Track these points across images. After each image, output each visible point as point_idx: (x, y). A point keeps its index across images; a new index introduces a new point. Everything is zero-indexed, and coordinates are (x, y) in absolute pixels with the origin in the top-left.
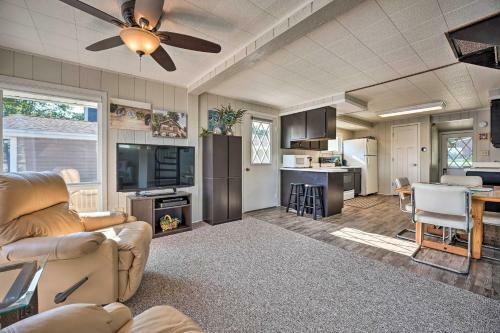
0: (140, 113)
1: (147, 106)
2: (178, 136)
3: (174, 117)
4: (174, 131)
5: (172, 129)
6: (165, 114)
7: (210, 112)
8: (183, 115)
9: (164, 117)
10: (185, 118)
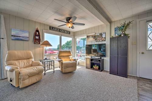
0: (92, 36)
1: (94, 34)
2: (102, 41)
3: (101, 34)
4: (101, 39)
5: (100, 39)
6: (98, 34)
7: (115, 28)
8: (104, 33)
9: (98, 36)
10: (105, 34)
